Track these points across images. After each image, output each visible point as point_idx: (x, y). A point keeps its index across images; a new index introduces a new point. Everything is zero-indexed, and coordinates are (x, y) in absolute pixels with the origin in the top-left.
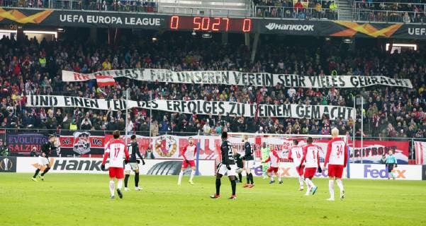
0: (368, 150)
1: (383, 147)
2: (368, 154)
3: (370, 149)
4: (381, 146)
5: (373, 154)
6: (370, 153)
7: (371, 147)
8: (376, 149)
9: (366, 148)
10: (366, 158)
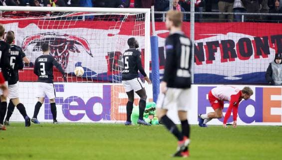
0: (212, 46)
1: (252, 38)
2: (211, 59)
3: (216, 43)
4: (243, 36)
5: (224, 59)
6: (218, 55)
7: (220, 37)
8: (231, 42)
9: (204, 41)
10: (204, 68)
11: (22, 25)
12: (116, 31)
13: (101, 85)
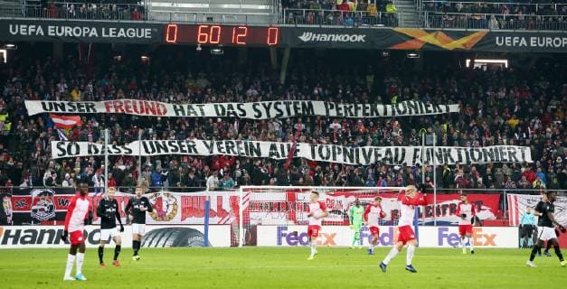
0: (445, 207)
2: (444, 213)
3: (447, 206)
5: (451, 213)
6: (448, 211)
7: (449, 203)
9: (441, 204)
10: (441, 218)
11: (347, 196)
12: (395, 199)
13: (388, 227)
